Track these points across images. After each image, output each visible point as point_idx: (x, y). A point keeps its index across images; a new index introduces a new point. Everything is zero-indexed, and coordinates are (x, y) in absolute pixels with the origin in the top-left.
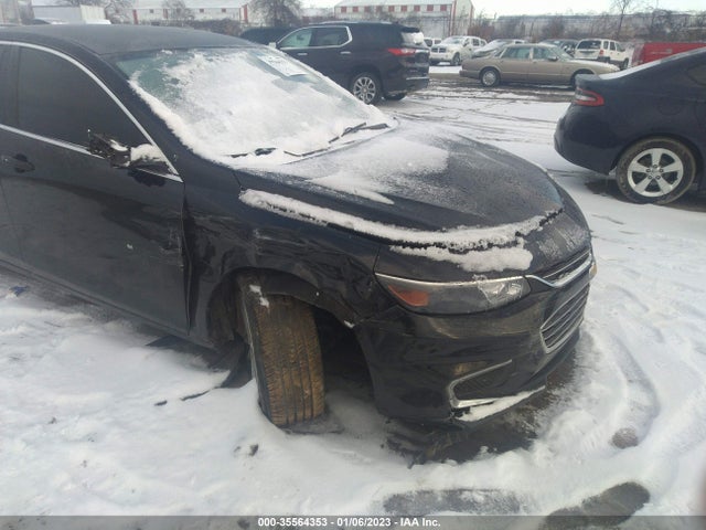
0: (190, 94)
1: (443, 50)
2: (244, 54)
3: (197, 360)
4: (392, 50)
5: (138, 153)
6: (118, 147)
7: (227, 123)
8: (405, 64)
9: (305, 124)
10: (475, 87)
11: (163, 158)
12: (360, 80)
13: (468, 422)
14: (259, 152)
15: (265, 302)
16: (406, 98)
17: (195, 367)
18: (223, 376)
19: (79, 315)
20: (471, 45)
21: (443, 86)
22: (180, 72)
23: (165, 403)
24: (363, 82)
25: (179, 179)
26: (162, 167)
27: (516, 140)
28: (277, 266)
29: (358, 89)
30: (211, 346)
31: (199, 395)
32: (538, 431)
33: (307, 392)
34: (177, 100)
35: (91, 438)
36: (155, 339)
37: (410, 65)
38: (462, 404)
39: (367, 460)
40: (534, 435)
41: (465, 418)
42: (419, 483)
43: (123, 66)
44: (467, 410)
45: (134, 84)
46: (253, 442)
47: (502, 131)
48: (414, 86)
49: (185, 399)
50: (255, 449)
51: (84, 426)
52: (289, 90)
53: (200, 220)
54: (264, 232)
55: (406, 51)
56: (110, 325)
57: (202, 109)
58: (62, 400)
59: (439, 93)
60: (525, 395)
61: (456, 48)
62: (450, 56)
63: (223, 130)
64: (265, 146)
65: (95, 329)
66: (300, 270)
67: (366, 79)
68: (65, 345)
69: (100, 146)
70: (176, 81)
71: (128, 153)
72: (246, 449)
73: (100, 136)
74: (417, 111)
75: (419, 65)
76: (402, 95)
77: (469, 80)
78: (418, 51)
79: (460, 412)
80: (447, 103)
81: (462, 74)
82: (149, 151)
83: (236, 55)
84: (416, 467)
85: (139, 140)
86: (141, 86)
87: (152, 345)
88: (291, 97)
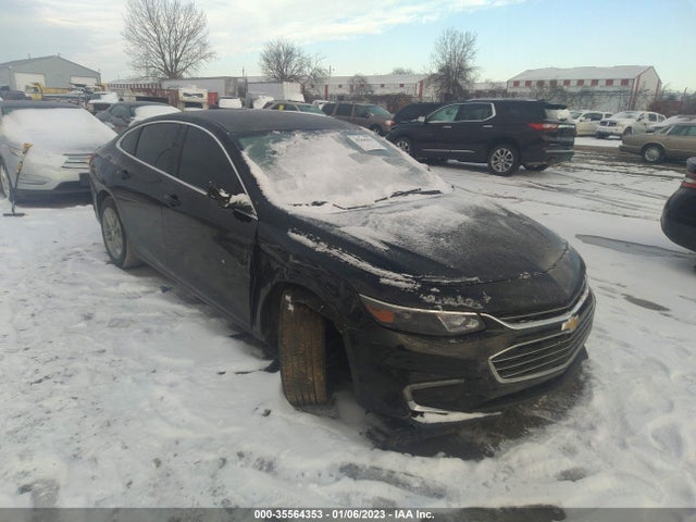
0: (280, 162)
1: (613, 124)
2: (336, 134)
3: (258, 352)
4: (534, 125)
5: (234, 199)
6: (223, 194)
7: (300, 183)
8: (546, 138)
9: (361, 187)
10: (634, 162)
11: (251, 204)
12: (498, 151)
13: (420, 423)
14: (315, 204)
15: (291, 308)
16: (548, 169)
17: (253, 355)
18: (268, 363)
19: (197, 311)
20: (646, 120)
21: (598, 159)
22: (280, 147)
23: (223, 373)
24: (502, 152)
25: (255, 217)
26: (248, 209)
27: (646, 218)
28: (304, 284)
29: (496, 159)
30: (263, 340)
31: (247, 373)
32: (496, 453)
33: (311, 379)
34: (270, 166)
35: (172, 385)
36: (235, 333)
37: (552, 139)
38: (418, 408)
39: (344, 438)
40: (491, 455)
41: (418, 419)
42: (372, 460)
43: (242, 141)
44: (422, 414)
45: (245, 154)
46: (269, 408)
47: (636, 207)
48: (556, 159)
49: (238, 373)
50: (268, 413)
51: (170, 377)
52: (361, 161)
53: (263, 246)
54: (296, 257)
55: (548, 126)
56: (213, 320)
57: (285, 173)
58: (163, 360)
59: (589, 166)
60: (480, 415)
61: (628, 122)
62: (621, 130)
63: (296, 187)
64: (319, 200)
65: (201, 321)
66: (314, 287)
67: (505, 150)
68: (179, 327)
69: (214, 192)
70: (275, 152)
71: (229, 198)
72: (262, 411)
73: (214, 186)
74: (554, 182)
75: (564, 139)
76: (545, 167)
77: (629, 155)
78: (560, 126)
79: (416, 413)
80: (594, 176)
81: (621, 148)
82: (243, 198)
83: (329, 135)
84: (376, 450)
85: (239, 191)
86: (249, 156)
87: (232, 336)
88: (359, 166)
